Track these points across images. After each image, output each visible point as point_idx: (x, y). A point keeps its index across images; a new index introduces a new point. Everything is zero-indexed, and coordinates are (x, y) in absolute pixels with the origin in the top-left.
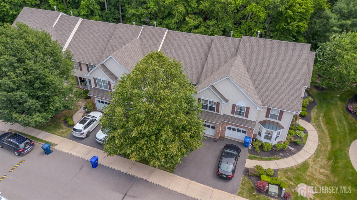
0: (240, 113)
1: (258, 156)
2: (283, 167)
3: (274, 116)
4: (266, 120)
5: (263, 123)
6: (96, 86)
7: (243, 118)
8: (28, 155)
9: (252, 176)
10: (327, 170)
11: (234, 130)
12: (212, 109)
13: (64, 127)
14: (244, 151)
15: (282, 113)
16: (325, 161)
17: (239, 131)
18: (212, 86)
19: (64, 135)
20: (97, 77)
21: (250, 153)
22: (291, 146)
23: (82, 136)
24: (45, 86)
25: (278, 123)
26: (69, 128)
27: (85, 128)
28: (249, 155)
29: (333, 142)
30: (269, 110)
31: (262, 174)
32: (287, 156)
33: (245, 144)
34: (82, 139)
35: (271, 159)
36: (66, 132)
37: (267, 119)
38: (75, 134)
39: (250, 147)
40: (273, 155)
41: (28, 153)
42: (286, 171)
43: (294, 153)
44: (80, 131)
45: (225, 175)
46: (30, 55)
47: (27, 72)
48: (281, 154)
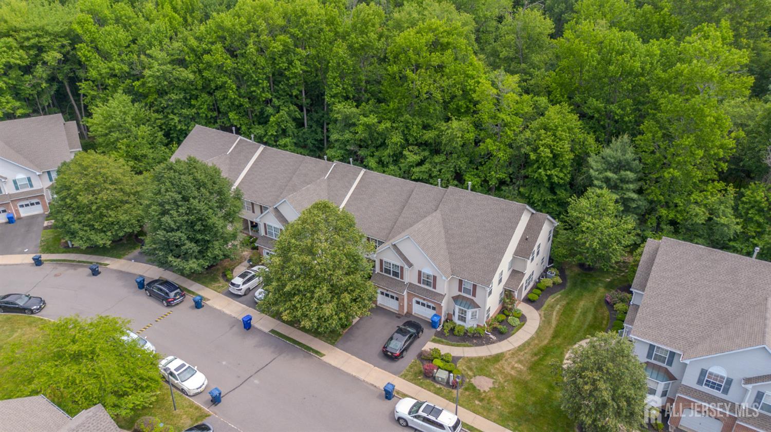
0: (428, 284)
1: (444, 340)
2: (468, 356)
3: (467, 291)
4: (459, 295)
5: (456, 299)
6: (266, 234)
7: (431, 289)
8: (177, 307)
9: (426, 360)
10: (524, 366)
11: (423, 305)
12: (396, 274)
13: (221, 280)
14: (428, 332)
15: (475, 286)
16: (528, 356)
17: (429, 307)
18: (395, 245)
19: (219, 290)
20: (267, 223)
21: (435, 335)
22: (492, 334)
23: (239, 293)
24: (207, 228)
25: (472, 300)
26: (227, 283)
27: (244, 283)
28: (433, 337)
29: (555, 336)
30: (461, 282)
31: (437, 358)
32: (482, 345)
33: (433, 325)
34: (240, 296)
35: (458, 346)
36: (223, 287)
37: (460, 293)
38: (233, 290)
39: (439, 329)
40: (465, 342)
41: (177, 304)
42: (470, 360)
43: (493, 342)
44: (239, 286)
45: (390, 352)
46: (196, 193)
47: (190, 211)
48: (475, 341)
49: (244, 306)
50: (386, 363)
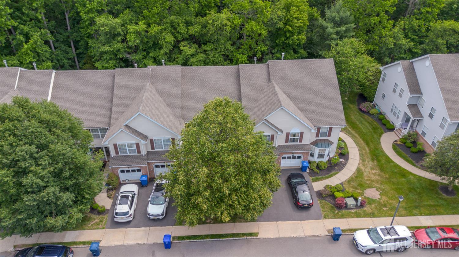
0: (293, 140)
1: (319, 177)
2: (345, 180)
3: (324, 135)
4: (317, 140)
5: (315, 143)
6: (117, 153)
7: (298, 143)
9: (326, 197)
10: (376, 170)
11: (289, 158)
13: (93, 216)
14: (306, 176)
15: (331, 129)
16: (371, 163)
17: (294, 158)
18: (266, 119)
21: (311, 176)
22: (340, 158)
23: (130, 219)
25: (328, 140)
26: (101, 216)
27: (131, 208)
28: (311, 178)
30: (319, 129)
31: (335, 192)
32: (342, 169)
33: (303, 169)
34: (129, 222)
35: (331, 176)
36: (101, 221)
37: (318, 138)
38: (119, 219)
39: (308, 171)
40: (331, 171)
42: (349, 181)
43: (345, 164)
44: (126, 213)
45: (307, 204)
48: (337, 168)
49: (143, 228)
50: (304, 214)
